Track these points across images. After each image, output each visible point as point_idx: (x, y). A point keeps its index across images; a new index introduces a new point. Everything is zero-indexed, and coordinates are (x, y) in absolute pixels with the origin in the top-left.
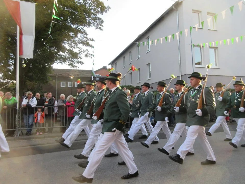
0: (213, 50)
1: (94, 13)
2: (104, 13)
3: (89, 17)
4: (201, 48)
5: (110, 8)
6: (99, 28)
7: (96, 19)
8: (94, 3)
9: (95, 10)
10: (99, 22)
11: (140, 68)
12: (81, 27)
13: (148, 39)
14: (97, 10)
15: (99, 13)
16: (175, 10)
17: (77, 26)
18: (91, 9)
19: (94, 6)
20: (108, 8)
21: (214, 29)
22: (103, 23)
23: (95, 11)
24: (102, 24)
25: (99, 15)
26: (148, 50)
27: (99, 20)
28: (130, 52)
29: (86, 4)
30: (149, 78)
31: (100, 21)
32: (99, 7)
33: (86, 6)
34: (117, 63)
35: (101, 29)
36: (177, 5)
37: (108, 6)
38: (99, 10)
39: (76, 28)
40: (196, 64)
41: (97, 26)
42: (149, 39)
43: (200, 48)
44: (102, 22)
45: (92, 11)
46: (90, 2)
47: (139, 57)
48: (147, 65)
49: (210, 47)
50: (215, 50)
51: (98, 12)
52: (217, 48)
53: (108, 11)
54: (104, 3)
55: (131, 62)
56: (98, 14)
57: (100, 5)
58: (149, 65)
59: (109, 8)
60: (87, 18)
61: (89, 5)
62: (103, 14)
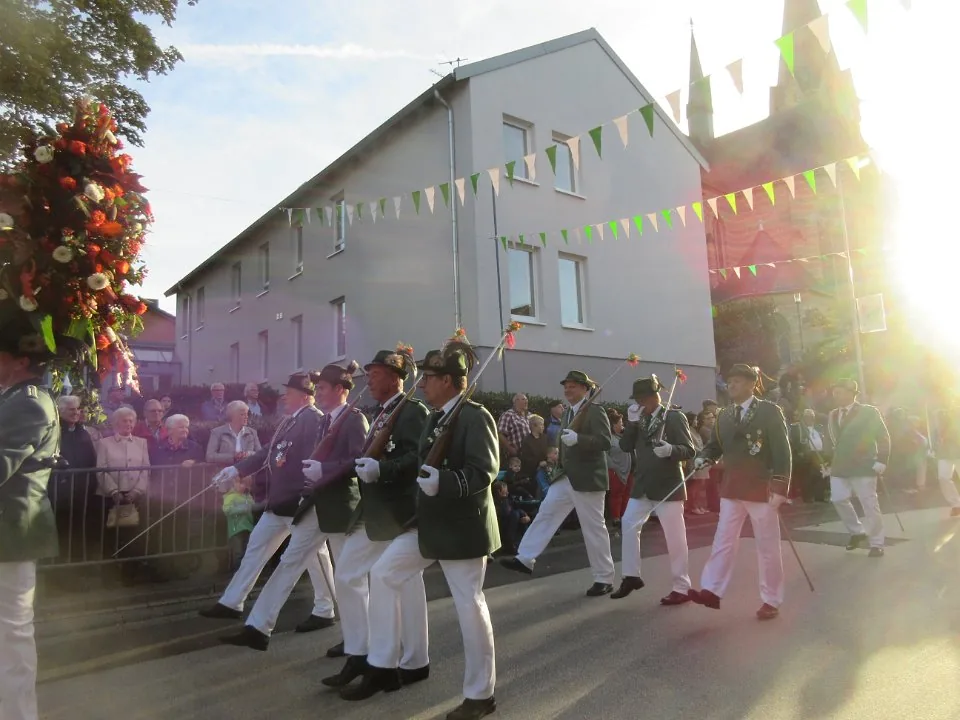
0: (571, 264)
1: (102, 66)
2: (151, 74)
3: (78, 77)
4: (530, 254)
5: (180, 57)
6: (126, 132)
7: (114, 95)
8: (104, 24)
9: (108, 53)
10: (126, 108)
11: (301, 316)
12: (38, 117)
13: (339, 202)
14: (118, 57)
15: (127, 70)
16: (443, 104)
17: (14, 111)
18: (93, 49)
19: (107, 36)
20: (171, 57)
21: (573, 190)
22: (144, 115)
23: (108, 58)
24: (142, 119)
25: (128, 80)
26: (335, 243)
27: (127, 99)
28: (261, 248)
29: (67, 21)
30: (339, 355)
31: (131, 104)
32: (127, 44)
33: (66, 30)
34: (206, 288)
35: (132, 136)
36: (450, 89)
37: (171, 47)
38: (131, 56)
39: (7, 118)
40: (515, 311)
41: (116, 122)
42: (343, 203)
43: (527, 254)
44: (142, 109)
45: (97, 56)
46: (85, 17)
47: (299, 269)
48: (333, 302)
49: (562, 254)
50: (577, 264)
51: (124, 64)
52: (584, 259)
53: (171, 67)
54: (153, 33)
55: (266, 288)
56: (121, 74)
57: (135, 40)
58: (340, 306)
59: (175, 56)
60: (67, 83)
61: (83, 27)
62: (145, 78)
